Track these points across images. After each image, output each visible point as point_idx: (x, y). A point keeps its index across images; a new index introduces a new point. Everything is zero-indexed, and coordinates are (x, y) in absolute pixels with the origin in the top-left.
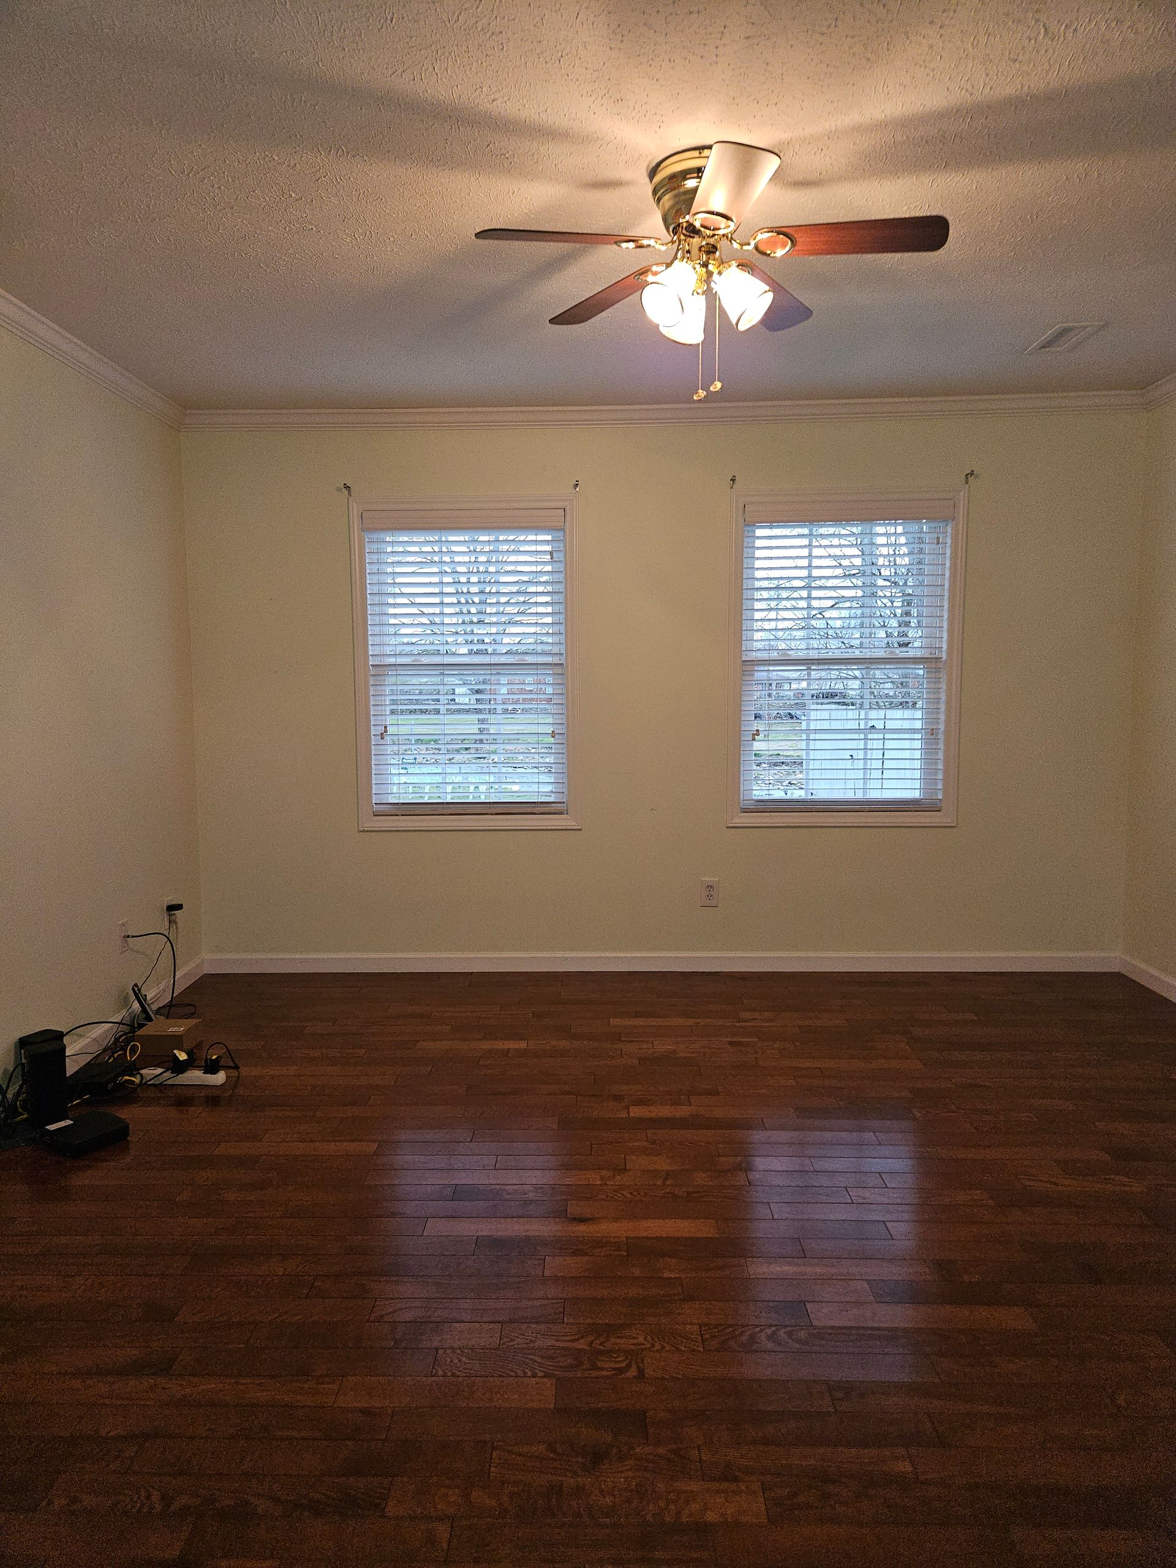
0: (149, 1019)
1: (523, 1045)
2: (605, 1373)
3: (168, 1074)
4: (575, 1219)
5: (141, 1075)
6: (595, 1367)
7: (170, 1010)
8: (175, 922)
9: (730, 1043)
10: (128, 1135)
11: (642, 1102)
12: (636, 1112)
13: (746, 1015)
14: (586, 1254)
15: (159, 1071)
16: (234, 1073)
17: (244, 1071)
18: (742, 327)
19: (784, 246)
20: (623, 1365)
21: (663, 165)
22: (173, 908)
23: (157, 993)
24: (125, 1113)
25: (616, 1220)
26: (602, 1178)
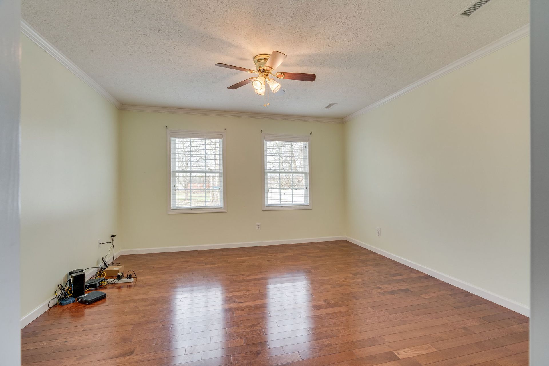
0: (107, 267)
1: (216, 266)
2: (255, 335)
3: (116, 280)
4: (239, 303)
5: (107, 281)
6: (252, 334)
7: (112, 264)
8: (113, 240)
9: (268, 261)
10: (106, 297)
11: (249, 276)
12: (248, 278)
13: (270, 255)
14: (244, 310)
15: (113, 279)
16: (135, 279)
17: (138, 278)
18: (274, 92)
19: (283, 77)
20: (259, 332)
21: (257, 57)
22: (113, 236)
23: (109, 260)
24: (105, 291)
25: (249, 301)
26: (244, 293)
